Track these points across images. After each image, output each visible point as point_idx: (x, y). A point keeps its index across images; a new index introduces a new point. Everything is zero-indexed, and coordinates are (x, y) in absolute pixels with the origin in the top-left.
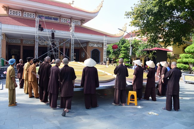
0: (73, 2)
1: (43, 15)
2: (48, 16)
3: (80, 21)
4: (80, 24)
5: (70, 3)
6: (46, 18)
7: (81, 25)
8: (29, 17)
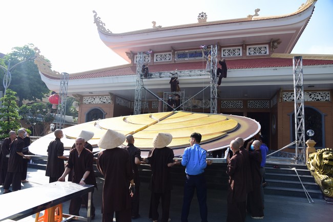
0: (258, 10)
1: (186, 51)
2: (194, 50)
3: (267, 46)
4: (268, 53)
5: (250, 16)
6: (192, 55)
7: (269, 55)
8: (163, 60)
